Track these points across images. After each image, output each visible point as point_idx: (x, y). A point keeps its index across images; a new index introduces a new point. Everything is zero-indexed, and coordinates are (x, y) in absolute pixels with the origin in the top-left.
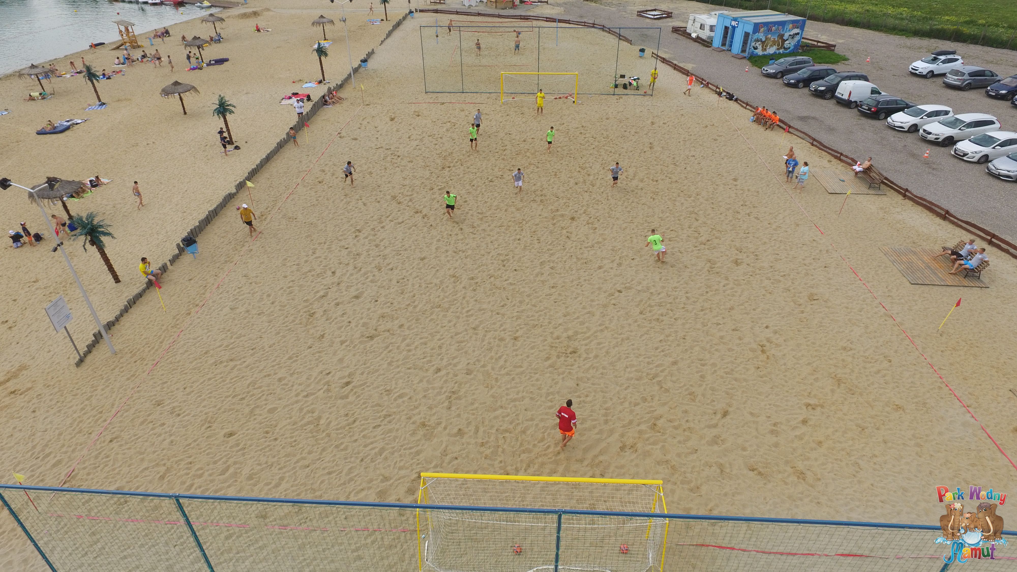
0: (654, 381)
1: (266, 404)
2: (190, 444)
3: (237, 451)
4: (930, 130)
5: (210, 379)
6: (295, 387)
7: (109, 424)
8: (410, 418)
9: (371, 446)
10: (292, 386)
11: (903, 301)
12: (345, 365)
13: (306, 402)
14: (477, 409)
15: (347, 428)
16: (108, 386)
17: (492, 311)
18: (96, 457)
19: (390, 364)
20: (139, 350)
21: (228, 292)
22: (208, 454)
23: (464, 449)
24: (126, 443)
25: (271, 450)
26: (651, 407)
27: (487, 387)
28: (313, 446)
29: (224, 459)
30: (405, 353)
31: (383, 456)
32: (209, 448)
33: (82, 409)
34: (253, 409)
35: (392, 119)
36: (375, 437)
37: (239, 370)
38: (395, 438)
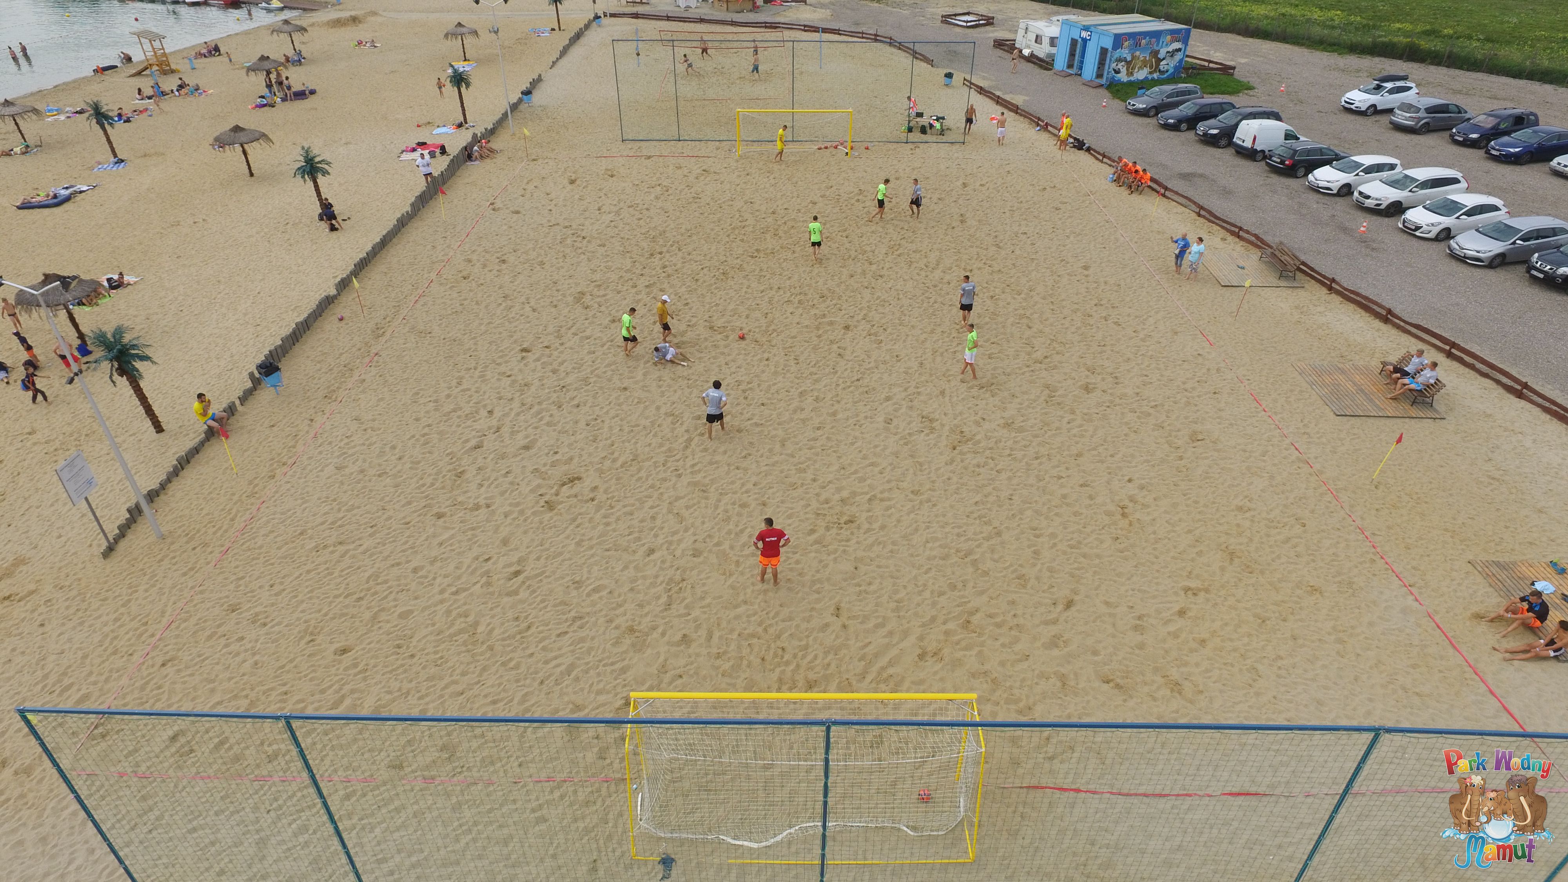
0: (966, 560)
1: (396, 606)
2: (283, 667)
3: (355, 675)
4: (1368, 193)
5: (308, 572)
6: (438, 580)
7: (159, 640)
8: (611, 621)
9: (554, 663)
10: (434, 579)
11: (1324, 440)
12: (512, 547)
13: (455, 601)
14: (709, 605)
15: (518, 637)
16: (154, 586)
17: (729, 465)
18: (143, 688)
19: (579, 544)
20: (198, 531)
21: (330, 443)
22: (311, 680)
23: (692, 663)
24: (187, 667)
25: (405, 671)
26: (963, 597)
27: (724, 574)
28: (468, 664)
29: (336, 687)
30: (601, 527)
31: (572, 676)
32: (314, 671)
33: (116, 620)
34: (376, 613)
35: (572, 182)
36: (560, 649)
37: (354, 557)
38: (590, 649)
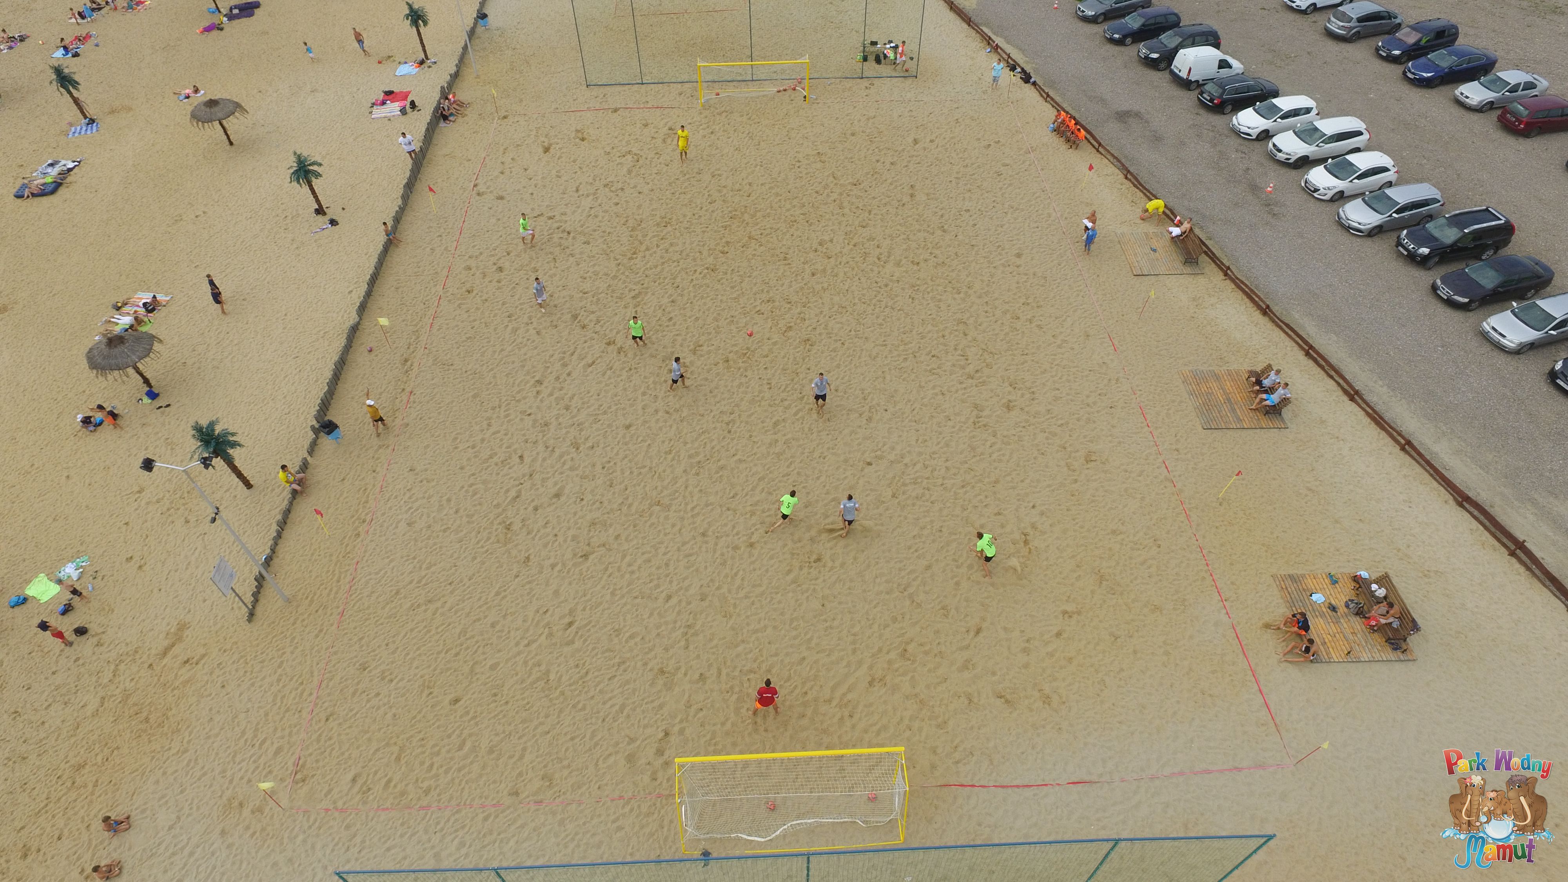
0: (906, 593)
1: (485, 659)
2: (414, 717)
3: (469, 721)
5: (412, 630)
6: (512, 633)
7: (317, 698)
8: (645, 664)
9: (610, 703)
10: (509, 632)
12: (562, 598)
13: (530, 652)
14: (716, 646)
15: (580, 682)
16: (296, 648)
17: (721, 506)
18: (318, 740)
19: (613, 594)
20: (315, 594)
21: (396, 497)
22: (438, 727)
23: (708, 698)
24: (345, 721)
25: (504, 716)
26: (902, 628)
27: (726, 617)
28: (548, 707)
29: (457, 732)
30: (627, 576)
31: (625, 714)
32: (438, 720)
33: (279, 680)
34: (472, 667)
35: (547, 150)
36: (612, 691)
37: (442, 614)
38: (634, 690)
